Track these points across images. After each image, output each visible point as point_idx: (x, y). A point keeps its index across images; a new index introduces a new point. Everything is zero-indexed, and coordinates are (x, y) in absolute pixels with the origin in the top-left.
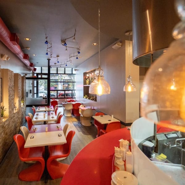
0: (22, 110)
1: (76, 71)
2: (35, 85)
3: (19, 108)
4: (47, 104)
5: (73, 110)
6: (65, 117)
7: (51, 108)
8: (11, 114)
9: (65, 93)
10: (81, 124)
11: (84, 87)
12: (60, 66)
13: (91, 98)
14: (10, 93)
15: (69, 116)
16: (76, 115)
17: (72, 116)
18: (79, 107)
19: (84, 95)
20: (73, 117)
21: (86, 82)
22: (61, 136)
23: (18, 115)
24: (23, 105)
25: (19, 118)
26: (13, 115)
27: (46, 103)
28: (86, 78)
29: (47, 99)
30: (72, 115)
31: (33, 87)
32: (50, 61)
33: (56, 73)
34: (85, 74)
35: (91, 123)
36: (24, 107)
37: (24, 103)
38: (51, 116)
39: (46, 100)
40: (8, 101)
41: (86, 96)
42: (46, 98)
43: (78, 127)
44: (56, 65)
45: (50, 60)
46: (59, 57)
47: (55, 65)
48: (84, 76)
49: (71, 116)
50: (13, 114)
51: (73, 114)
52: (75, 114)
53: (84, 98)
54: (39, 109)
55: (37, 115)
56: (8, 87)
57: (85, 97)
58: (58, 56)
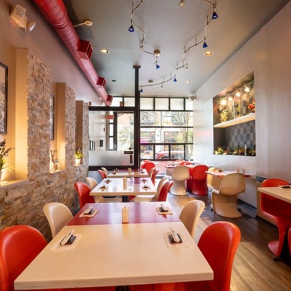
0: (78, 173)
1: (193, 100)
2: (111, 134)
3: (66, 164)
4: (133, 164)
5: (189, 182)
6: (172, 196)
7: (142, 172)
8: (37, 174)
9: (170, 153)
10: (215, 213)
11: (215, 129)
12: (161, 85)
13: (235, 153)
14: (34, 116)
15: (182, 194)
16: (196, 193)
17: (187, 195)
18: (206, 172)
19: (216, 149)
20: (191, 196)
21: (220, 117)
22: (181, 242)
23: (63, 183)
24: (81, 163)
25: (66, 190)
26: (45, 177)
27: (131, 162)
28: (218, 110)
29: (133, 155)
30: (188, 193)
31: (108, 137)
32: (139, 69)
33: (152, 109)
34: (216, 99)
35: (239, 210)
36: (82, 169)
37: (84, 159)
38: (142, 184)
39: (131, 156)
40: (26, 136)
41: (220, 149)
42: (131, 153)
43: (208, 219)
44: (152, 84)
45: (140, 67)
46: (159, 55)
47: (150, 84)
48: (214, 106)
49: (185, 194)
50: (47, 174)
51: (189, 190)
52: (195, 191)
53: (214, 154)
54: (115, 173)
55: (108, 182)
56: (27, 97)
57: (217, 153)
58: (157, 51)
